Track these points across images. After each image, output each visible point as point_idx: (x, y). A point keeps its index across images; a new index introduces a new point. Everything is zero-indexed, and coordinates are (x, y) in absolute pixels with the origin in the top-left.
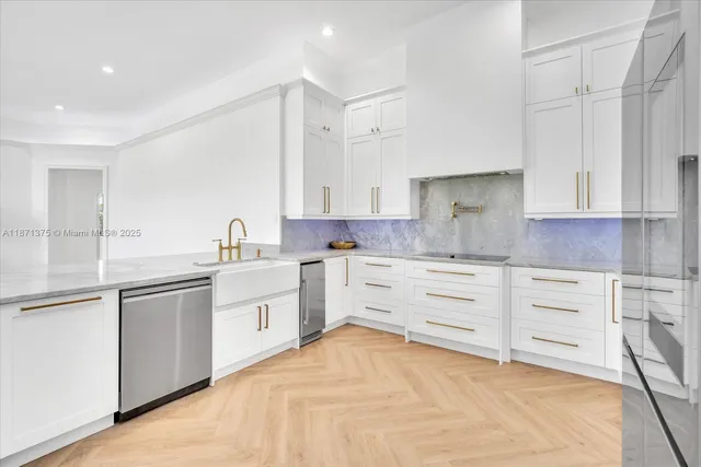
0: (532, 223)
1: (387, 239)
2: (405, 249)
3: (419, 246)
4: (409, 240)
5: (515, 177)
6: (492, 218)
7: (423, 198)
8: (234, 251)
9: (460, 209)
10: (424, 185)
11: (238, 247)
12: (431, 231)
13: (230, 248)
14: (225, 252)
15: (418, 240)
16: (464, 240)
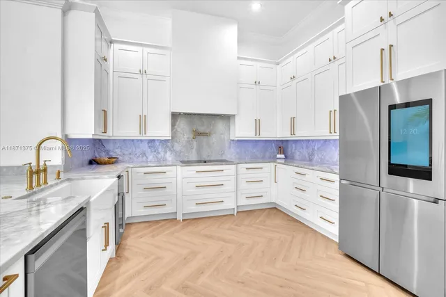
0: (232, 142)
1: (144, 154)
2: (159, 160)
3: (169, 157)
4: (162, 154)
5: (227, 118)
6: (214, 139)
7: (173, 125)
8: (42, 175)
9: (197, 134)
10: (175, 116)
11: (45, 170)
12: (177, 147)
13: (38, 172)
14: (35, 177)
15: (169, 153)
16: (199, 152)
